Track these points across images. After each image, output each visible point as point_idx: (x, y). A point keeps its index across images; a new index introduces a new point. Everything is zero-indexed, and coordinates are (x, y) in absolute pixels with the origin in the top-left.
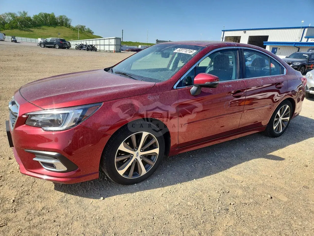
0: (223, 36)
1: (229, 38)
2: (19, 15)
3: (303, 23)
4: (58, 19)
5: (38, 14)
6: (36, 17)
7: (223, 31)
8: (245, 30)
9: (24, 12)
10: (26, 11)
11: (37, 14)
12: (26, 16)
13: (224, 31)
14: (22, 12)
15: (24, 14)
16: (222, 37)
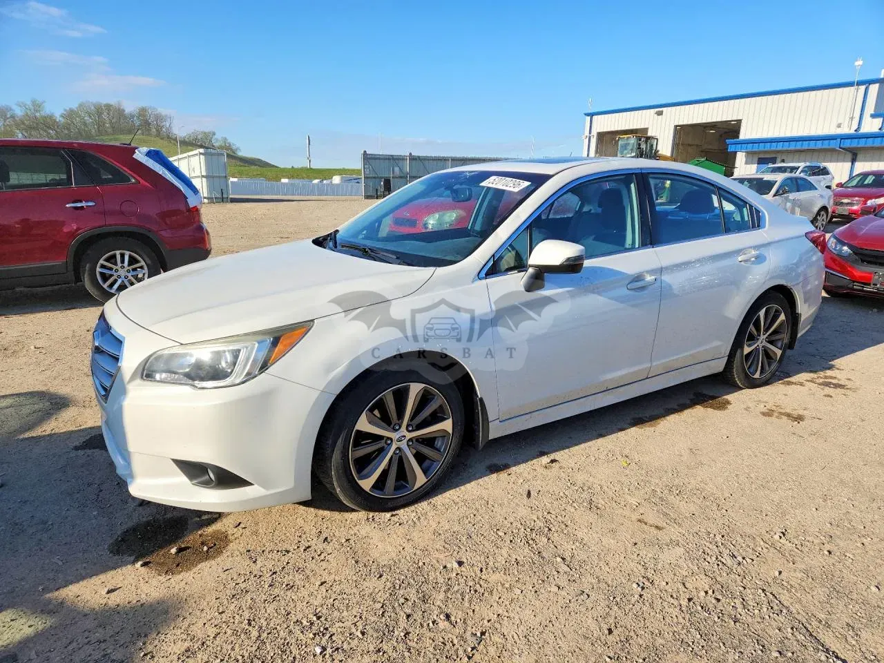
0: (590, 133)
1: (609, 136)
2: (19, 112)
3: (859, 67)
4: (135, 118)
5: (77, 106)
6: (70, 114)
7: (587, 115)
8: (659, 108)
9: (34, 102)
10: (39, 100)
11: (74, 105)
12: (43, 113)
13: (591, 115)
14: (29, 103)
15: (34, 106)
16: (587, 133)
